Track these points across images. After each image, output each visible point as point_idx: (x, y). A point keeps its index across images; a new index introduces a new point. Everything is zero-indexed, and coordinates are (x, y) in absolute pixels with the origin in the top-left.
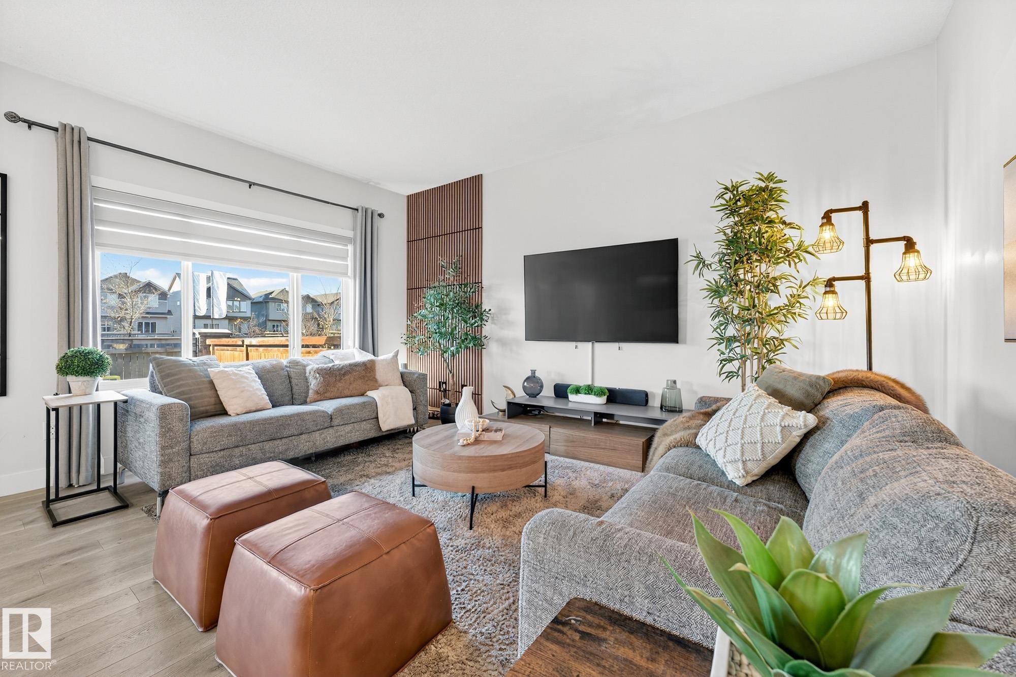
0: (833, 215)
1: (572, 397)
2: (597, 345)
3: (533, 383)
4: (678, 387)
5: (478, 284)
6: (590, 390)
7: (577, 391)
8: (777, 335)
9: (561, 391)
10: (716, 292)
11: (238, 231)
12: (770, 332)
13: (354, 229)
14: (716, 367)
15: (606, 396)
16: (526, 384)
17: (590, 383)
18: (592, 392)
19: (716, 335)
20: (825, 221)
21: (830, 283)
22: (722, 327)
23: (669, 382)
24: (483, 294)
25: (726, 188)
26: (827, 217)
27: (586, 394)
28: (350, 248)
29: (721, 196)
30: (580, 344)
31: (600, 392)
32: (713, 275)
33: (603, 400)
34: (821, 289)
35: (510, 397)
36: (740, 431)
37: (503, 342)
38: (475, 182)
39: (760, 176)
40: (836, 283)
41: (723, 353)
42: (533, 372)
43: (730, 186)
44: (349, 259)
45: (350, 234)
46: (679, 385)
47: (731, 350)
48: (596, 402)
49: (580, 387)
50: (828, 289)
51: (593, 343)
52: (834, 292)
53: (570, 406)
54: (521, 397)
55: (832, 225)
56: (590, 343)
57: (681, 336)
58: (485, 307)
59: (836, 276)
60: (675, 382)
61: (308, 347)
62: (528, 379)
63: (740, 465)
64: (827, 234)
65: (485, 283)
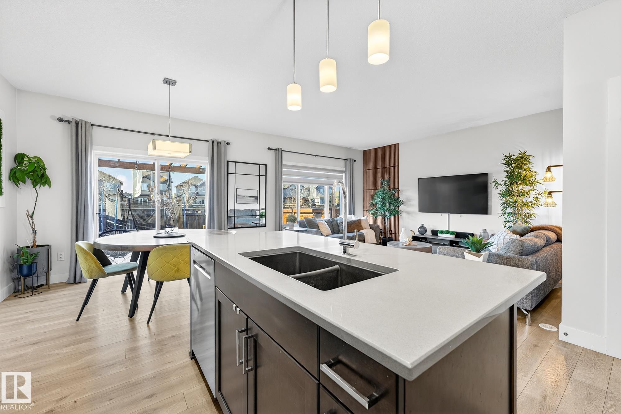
0: (551, 168)
1: (439, 235)
2: (451, 215)
3: (423, 229)
4: (487, 232)
5: (397, 190)
6: (448, 232)
7: (442, 232)
8: (529, 212)
9: (435, 233)
10: (503, 195)
11: (318, 173)
12: (526, 210)
13: (345, 167)
14: (502, 224)
15: (455, 235)
16: (419, 229)
17: (448, 229)
18: (449, 233)
19: (502, 212)
20: (547, 170)
21: (550, 193)
22: (505, 209)
23: (483, 230)
24: (399, 193)
25: (507, 157)
26: (549, 169)
27: (446, 234)
28: (344, 175)
29: (504, 159)
30: (443, 214)
31: (452, 233)
32: (502, 188)
33: (453, 236)
34: (547, 195)
35: (413, 234)
36: (497, 240)
37: (408, 213)
38: (396, 146)
39: (521, 153)
40: (552, 193)
41: (506, 219)
42: (423, 225)
43: (508, 155)
44: (343, 179)
45: (344, 169)
46: (487, 231)
47: (509, 218)
48: (451, 237)
49: (443, 231)
50: (549, 195)
51: (449, 214)
52: (551, 197)
53: (439, 238)
54: (417, 234)
55: (551, 171)
56: (448, 214)
57: (489, 211)
58: (401, 199)
59: (552, 191)
60: (486, 230)
61: (302, 214)
62: (420, 228)
63: (496, 249)
64: (549, 175)
65: (400, 189)
